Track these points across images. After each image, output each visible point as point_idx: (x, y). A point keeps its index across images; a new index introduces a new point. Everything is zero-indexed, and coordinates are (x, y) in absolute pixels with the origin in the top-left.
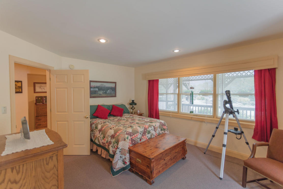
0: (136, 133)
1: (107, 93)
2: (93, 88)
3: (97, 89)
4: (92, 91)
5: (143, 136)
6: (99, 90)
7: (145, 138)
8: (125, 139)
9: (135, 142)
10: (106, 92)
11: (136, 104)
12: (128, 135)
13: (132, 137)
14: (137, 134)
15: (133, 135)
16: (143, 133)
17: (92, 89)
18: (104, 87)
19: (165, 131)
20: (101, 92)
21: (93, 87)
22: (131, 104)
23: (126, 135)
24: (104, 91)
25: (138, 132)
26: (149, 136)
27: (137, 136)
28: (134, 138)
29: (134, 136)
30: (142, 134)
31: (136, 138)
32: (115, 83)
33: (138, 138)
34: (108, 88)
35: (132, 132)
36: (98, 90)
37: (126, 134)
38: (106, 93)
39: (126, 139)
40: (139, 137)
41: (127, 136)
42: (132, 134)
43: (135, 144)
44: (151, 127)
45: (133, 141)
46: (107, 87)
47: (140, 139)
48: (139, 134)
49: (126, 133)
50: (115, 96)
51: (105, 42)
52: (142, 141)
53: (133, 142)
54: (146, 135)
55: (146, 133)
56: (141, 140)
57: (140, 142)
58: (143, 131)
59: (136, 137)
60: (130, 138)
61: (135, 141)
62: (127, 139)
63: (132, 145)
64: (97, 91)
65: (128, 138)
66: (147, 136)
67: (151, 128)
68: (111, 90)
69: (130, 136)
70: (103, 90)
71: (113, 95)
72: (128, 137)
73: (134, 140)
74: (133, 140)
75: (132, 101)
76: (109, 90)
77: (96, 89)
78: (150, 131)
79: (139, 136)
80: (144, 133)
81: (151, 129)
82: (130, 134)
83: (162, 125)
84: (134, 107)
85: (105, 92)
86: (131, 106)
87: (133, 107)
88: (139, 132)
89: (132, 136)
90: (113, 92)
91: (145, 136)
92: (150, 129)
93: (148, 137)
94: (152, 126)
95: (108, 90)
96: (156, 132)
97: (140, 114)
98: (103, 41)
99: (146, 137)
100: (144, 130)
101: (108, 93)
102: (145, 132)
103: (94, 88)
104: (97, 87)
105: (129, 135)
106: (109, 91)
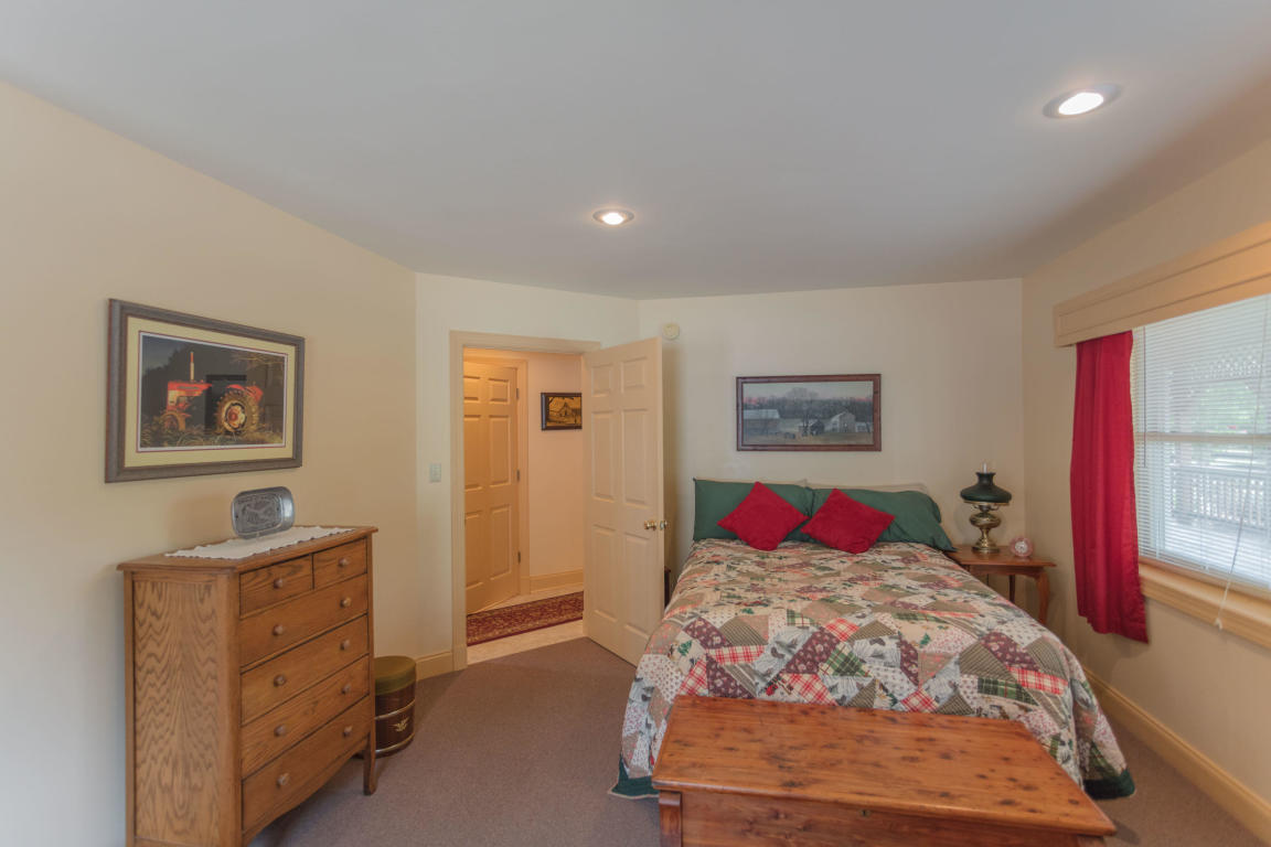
0: (745, 642)
1: (828, 428)
2: (755, 408)
3: (774, 414)
4: (749, 420)
5: (791, 668)
6: (783, 415)
7: (808, 687)
8: (672, 650)
9: (726, 685)
10: (823, 427)
11: (1004, 498)
12: (693, 636)
13: (713, 653)
14: (753, 649)
15: (722, 644)
16: (797, 656)
17: (748, 414)
18: (807, 402)
19: (1027, 710)
20: (794, 427)
21: (753, 403)
22: (968, 496)
23: (683, 632)
24: (812, 422)
25: (761, 641)
26: (848, 687)
27: (748, 656)
28: (728, 663)
29: (726, 651)
30: (788, 657)
31: (742, 667)
32: (875, 379)
33: (754, 673)
34: (831, 408)
35: (722, 632)
36: (777, 416)
37: (687, 629)
38: (819, 429)
39: (676, 654)
40: (763, 670)
41: (683, 637)
42: (717, 640)
43: (726, 695)
44: (872, 643)
45: (718, 674)
46: (828, 402)
47: (769, 679)
48: (769, 653)
49: (688, 626)
50: (875, 446)
51: (625, 222)
52: (778, 695)
53: (719, 683)
54: (820, 673)
55: (824, 661)
56: (771, 688)
57: (764, 696)
58: (799, 647)
59: (742, 662)
60: (696, 650)
61: (730, 679)
62: (681, 652)
63: (711, 695)
64: (772, 420)
65: (684, 649)
66: (830, 682)
67: (877, 646)
68: (851, 417)
69: (704, 644)
70: (806, 416)
71: (864, 442)
72: (690, 644)
73: (727, 671)
74: (716, 670)
75: (981, 476)
76: (838, 416)
77: (770, 411)
78: (863, 661)
79: (765, 663)
80: (808, 659)
81: (871, 653)
82: (705, 635)
83: (1002, 659)
84: (991, 512)
85: (813, 427)
86: (972, 509)
87: (984, 513)
88: (771, 640)
89: (712, 647)
90: (864, 424)
91: (806, 677)
92: (863, 648)
93: (832, 689)
94: (885, 638)
95: (831, 417)
96: (916, 683)
97: (1036, 562)
98: (613, 219)
99: (818, 687)
100: (809, 643)
101: (834, 430)
102: (814, 653)
103: (761, 405)
104: (772, 404)
105: (698, 637)
106: (836, 419)
